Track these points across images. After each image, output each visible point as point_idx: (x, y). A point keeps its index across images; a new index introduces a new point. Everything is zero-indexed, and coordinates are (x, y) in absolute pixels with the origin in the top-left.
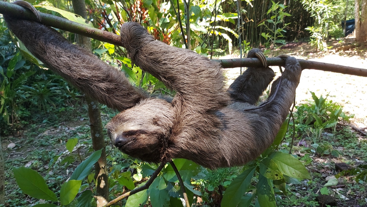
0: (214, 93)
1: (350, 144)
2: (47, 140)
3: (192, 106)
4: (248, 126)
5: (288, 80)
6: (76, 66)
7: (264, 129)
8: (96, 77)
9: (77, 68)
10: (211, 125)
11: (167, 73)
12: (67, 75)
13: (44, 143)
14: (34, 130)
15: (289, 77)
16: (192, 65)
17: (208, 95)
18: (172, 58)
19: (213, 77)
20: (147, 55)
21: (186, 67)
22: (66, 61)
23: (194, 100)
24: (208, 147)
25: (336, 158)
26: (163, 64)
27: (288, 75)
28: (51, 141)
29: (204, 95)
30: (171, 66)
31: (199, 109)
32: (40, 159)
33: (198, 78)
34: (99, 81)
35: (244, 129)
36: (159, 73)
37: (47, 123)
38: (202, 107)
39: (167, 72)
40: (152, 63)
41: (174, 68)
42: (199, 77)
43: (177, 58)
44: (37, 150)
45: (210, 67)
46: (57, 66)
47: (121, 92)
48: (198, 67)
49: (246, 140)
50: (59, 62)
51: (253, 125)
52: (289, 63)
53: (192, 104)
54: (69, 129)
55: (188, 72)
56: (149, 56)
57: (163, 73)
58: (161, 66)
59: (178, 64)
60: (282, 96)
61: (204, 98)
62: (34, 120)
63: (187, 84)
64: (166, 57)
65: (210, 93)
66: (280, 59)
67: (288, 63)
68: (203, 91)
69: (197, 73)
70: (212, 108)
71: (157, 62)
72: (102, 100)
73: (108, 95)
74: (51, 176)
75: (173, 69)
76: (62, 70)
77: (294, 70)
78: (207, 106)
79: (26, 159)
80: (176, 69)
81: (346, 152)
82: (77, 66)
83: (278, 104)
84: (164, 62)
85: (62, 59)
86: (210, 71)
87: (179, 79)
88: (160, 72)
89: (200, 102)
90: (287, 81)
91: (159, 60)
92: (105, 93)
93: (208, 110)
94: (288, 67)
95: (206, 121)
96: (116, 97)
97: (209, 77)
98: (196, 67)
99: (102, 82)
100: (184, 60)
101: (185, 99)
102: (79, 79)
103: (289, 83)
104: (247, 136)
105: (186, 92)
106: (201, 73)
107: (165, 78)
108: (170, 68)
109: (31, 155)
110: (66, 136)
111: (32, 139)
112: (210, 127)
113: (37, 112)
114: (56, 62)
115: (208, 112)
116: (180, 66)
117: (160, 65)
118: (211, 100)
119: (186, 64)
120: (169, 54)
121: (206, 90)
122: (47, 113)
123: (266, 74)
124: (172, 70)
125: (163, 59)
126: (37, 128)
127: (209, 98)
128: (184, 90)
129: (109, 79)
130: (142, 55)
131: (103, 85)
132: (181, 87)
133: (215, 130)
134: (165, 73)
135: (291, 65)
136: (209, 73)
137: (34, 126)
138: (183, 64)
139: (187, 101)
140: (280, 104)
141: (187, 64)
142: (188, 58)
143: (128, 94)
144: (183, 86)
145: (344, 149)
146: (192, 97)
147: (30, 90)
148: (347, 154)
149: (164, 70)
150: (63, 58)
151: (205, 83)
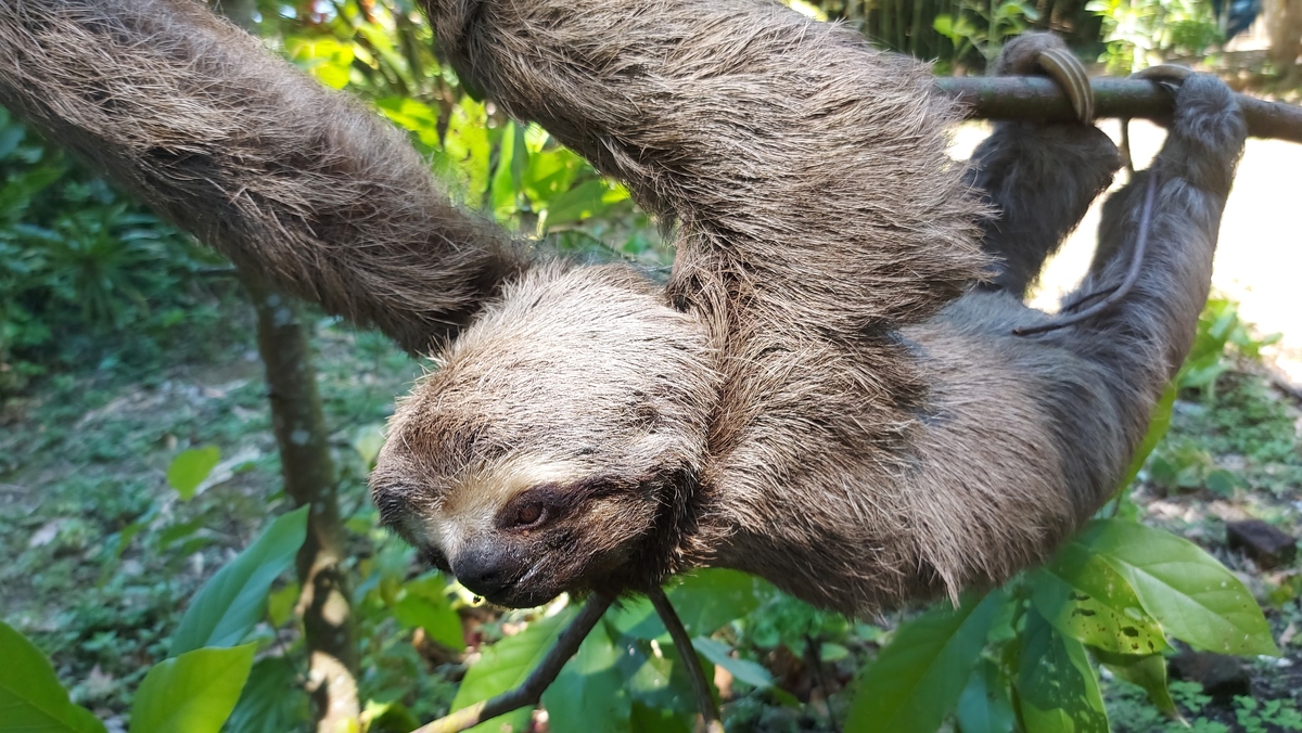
0: (903, 230)
1: (1269, 445)
2: (117, 438)
3: (786, 305)
4: (1029, 406)
5: (1191, 183)
6: (136, 81)
7: (1098, 422)
8: (251, 143)
9: (145, 91)
10: (882, 400)
11: (646, 122)
12: (90, 133)
13: (105, 450)
14: (65, 399)
15: (1195, 169)
16: (789, 73)
17: (871, 239)
18: (673, 35)
19: (903, 142)
20: (536, 25)
21: (752, 87)
22: (74, 50)
23: (796, 269)
24: (860, 515)
25: (1224, 499)
26: (621, 72)
27: (1190, 159)
28: (133, 440)
29: (852, 239)
30: (667, 85)
31: (827, 319)
32: (89, 515)
33: (818, 148)
34: (269, 167)
35: (1018, 419)
36: (598, 128)
37: (117, 371)
38: (843, 305)
39: (646, 119)
40: (562, 73)
41: (685, 92)
42: (824, 141)
43: (699, 37)
44: (81, 479)
45: (881, 86)
46: (27, 84)
47: (395, 229)
48: (821, 85)
49: (1028, 477)
50: (35, 54)
51: (1050, 401)
52: (1195, 104)
53: (786, 291)
54: (201, 393)
55: (765, 112)
56: (547, 32)
57: (622, 128)
58: (613, 82)
59: (705, 71)
60: (1164, 258)
61: (852, 259)
62: (68, 357)
63: (757, 180)
64: (642, 34)
65: (886, 228)
66: (1145, 84)
67: (1190, 105)
68: (846, 220)
69: (816, 116)
70: (892, 311)
71: (588, 65)
72: (297, 277)
73: (322, 245)
74: (132, 582)
75: (679, 103)
76: (56, 106)
77: (1220, 138)
78: (862, 302)
79: (35, 513)
80: (696, 100)
81: (1258, 477)
82: (145, 81)
83: (1149, 297)
84: (627, 61)
85: (51, 37)
86: (885, 104)
87: (709, 155)
88: (609, 119)
89: (829, 278)
90: (1186, 193)
91: (598, 50)
92: (308, 233)
93: (873, 319)
94: (1189, 123)
95: (857, 383)
96: (369, 258)
97: (879, 139)
98: (806, 87)
99: (287, 175)
100: (742, 45)
101: (746, 266)
102: (158, 153)
103: (1196, 199)
104: (1031, 456)
105: (749, 229)
106: (838, 117)
107: (632, 151)
108: (666, 96)
109: (55, 495)
110: (190, 422)
111: (59, 432)
112: (877, 411)
113: (75, 329)
114: (20, 55)
115: (873, 332)
116: (719, 80)
117: (605, 81)
118: (886, 270)
119: (750, 68)
120: (658, 17)
121: (861, 210)
122: (116, 333)
123: (1084, 155)
124: (671, 107)
125: (623, 43)
126: (79, 391)
127: (880, 254)
128: (743, 216)
129: (329, 156)
130: (506, 26)
131: (291, 190)
132: (723, 203)
133: (900, 426)
134: (635, 127)
135: (1203, 112)
136: (878, 115)
137: (67, 382)
138: (734, 68)
139: (756, 278)
140: (1159, 301)
141: (755, 68)
142: (765, 37)
143: (434, 240)
144: (738, 192)
145: (1248, 465)
146: (785, 252)
147: (41, 243)
148: (1263, 483)
149: (632, 106)
150: (59, 31)
151: (860, 171)
